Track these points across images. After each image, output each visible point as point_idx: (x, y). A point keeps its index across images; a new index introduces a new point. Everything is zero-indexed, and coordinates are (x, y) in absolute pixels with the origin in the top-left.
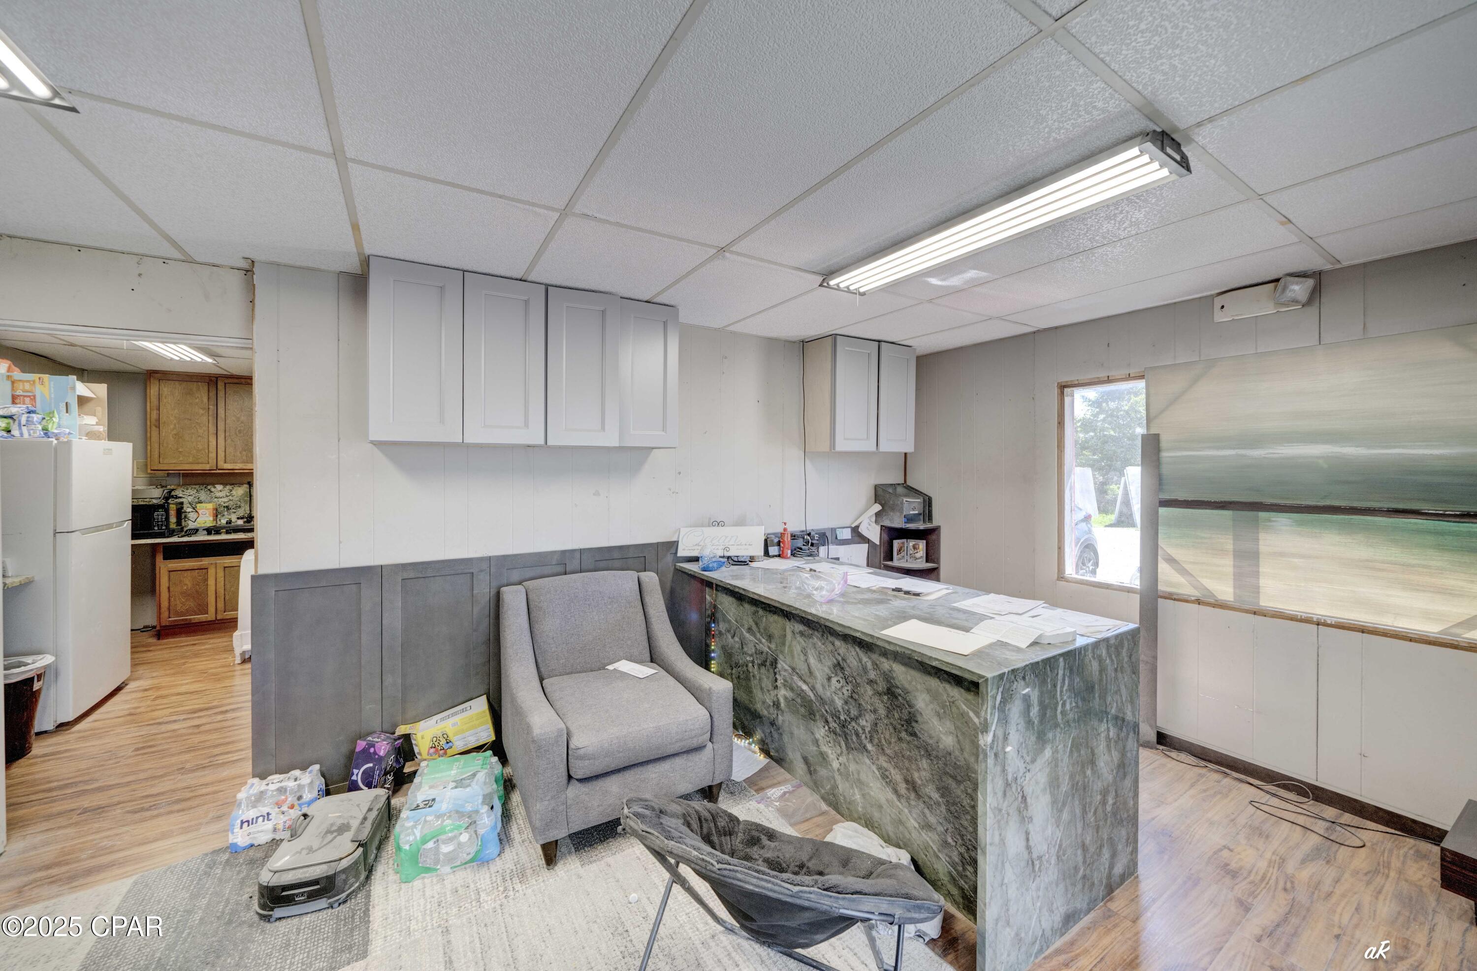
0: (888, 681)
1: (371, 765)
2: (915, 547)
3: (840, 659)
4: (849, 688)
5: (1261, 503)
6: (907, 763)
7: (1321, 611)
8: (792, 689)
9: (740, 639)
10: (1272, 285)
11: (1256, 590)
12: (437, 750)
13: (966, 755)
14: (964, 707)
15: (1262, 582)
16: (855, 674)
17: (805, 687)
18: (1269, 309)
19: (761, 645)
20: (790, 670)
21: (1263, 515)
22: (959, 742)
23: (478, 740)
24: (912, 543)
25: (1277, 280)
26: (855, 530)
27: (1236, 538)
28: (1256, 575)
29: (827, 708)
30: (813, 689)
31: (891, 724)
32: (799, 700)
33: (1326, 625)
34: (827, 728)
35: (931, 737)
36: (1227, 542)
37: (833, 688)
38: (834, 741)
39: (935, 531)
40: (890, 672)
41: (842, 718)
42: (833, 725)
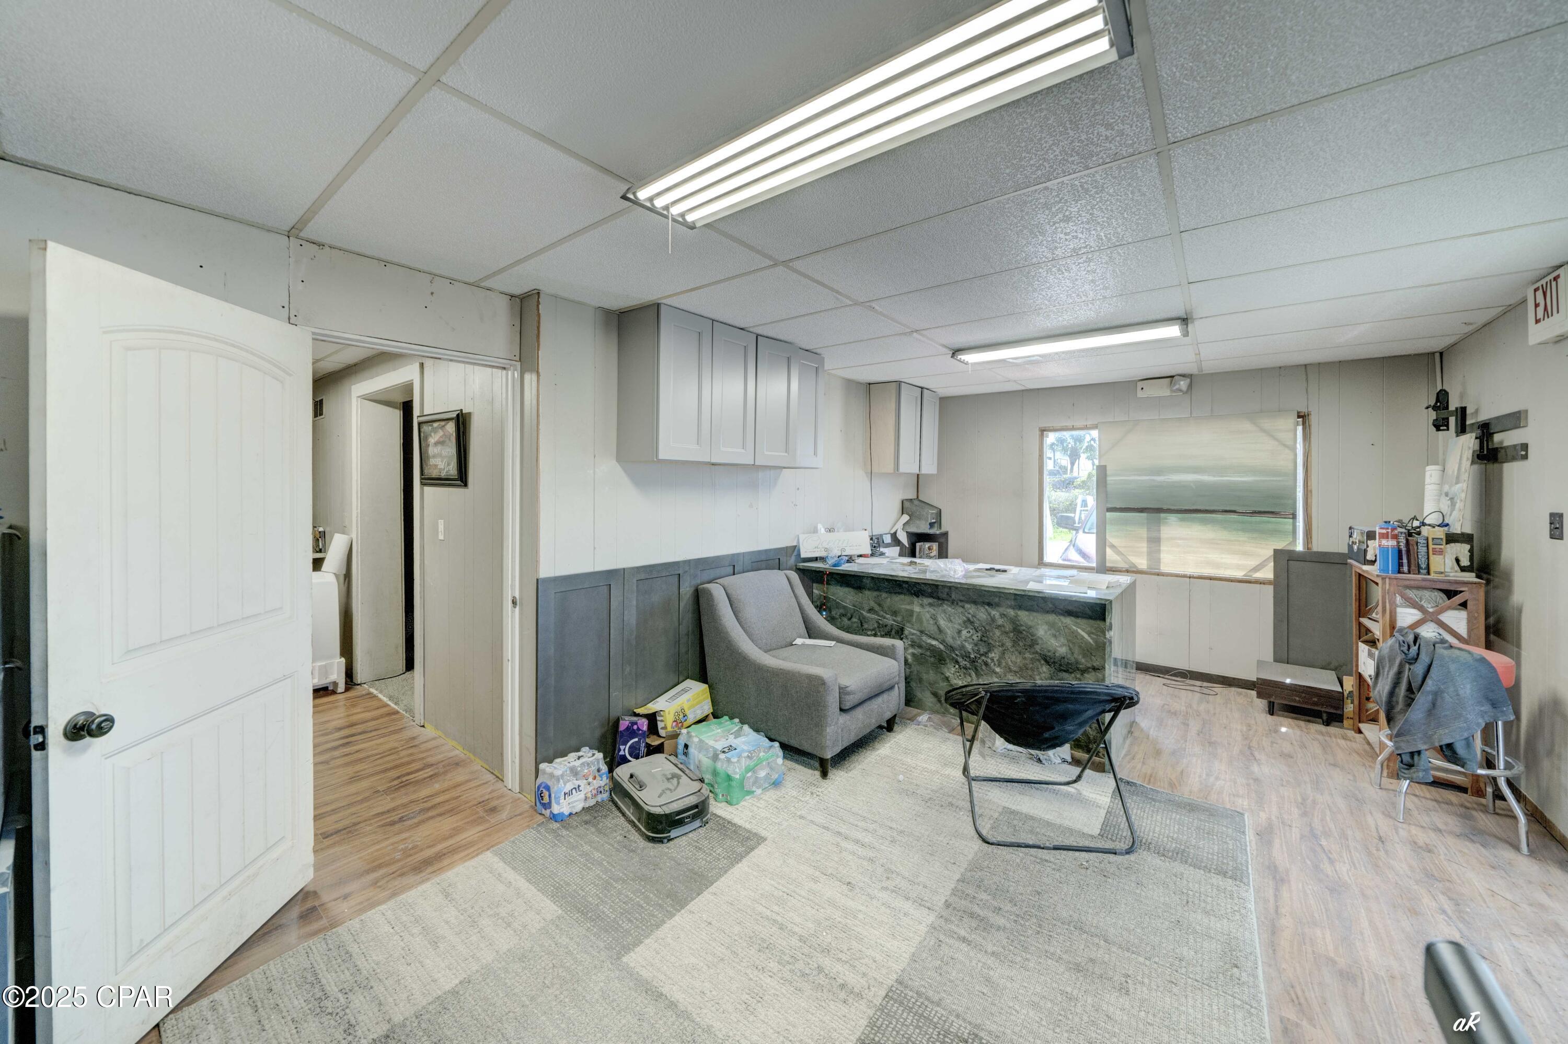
0: (1014, 623)
1: (636, 740)
2: (930, 548)
3: (970, 616)
4: (979, 635)
5: (1162, 509)
6: (1030, 673)
7: (1190, 570)
8: (920, 647)
9: (859, 619)
10: (1169, 379)
11: (1159, 561)
12: (677, 724)
13: (1075, 656)
14: (1074, 627)
15: (1162, 556)
16: (984, 624)
17: (934, 643)
18: (1167, 393)
19: (885, 620)
20: (918, 633)
21: (1163, 515)
22: (1070, 649)
23: (703, 713)
24: (927, 545)
25: (1172, 377)
26: (894, 536)
27: (1149, 530)
28: (1159, 551)
29: (957, 652)
30: (943, 642)
31: (1017, 650)
32: (928, 653)
33: (1194, 577)
34: (957, 666)
35: (1049, 651)
36: (1143, 532)
37: (963, 637)
38: (965, 674)
39: (945, 534)
40: (1016, 617)
41: (972, 656)
42: (963, 663)
